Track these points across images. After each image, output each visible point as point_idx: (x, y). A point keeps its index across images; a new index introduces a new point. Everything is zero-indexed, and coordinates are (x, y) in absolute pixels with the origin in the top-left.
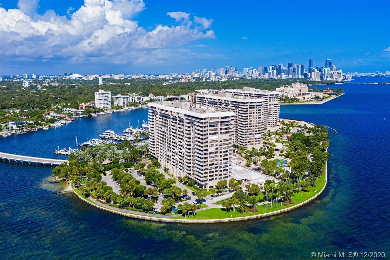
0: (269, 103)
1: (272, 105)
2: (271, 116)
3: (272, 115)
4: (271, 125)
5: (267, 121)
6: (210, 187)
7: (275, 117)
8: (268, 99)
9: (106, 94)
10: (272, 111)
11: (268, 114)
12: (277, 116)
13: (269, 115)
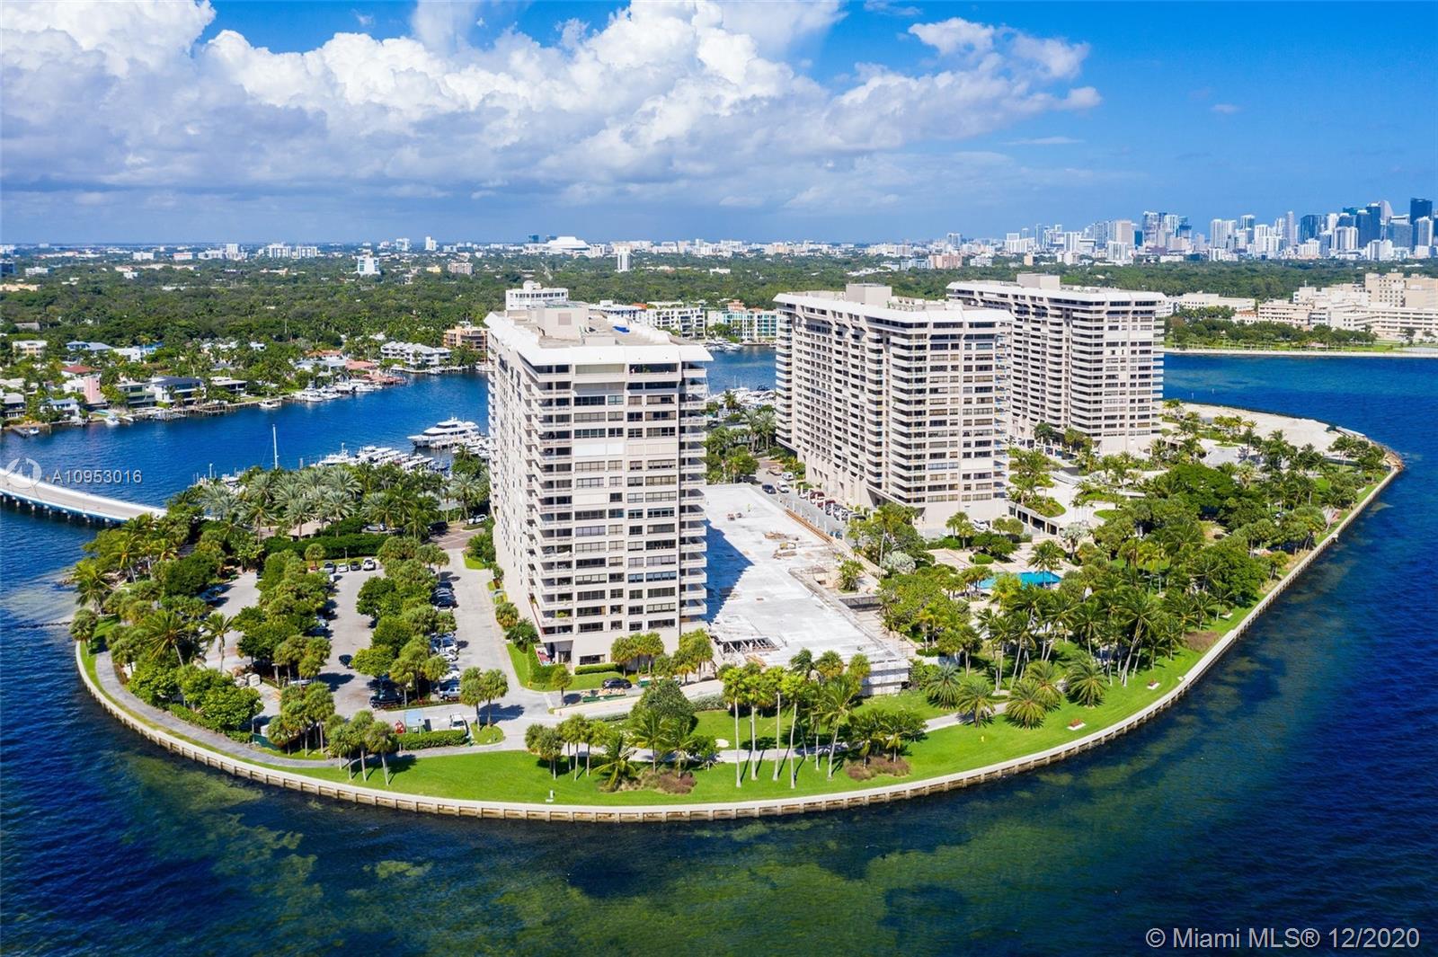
0: (1109, 336)
1: (1124, 344)
2: (1119, 389)
3: (1123, 385)
4: (1118, 429)
5: (1100, 410)
6: (584, 660)
7: (1137, 397)
8: (1102, 320)
9: (545, 295)
10: (1123, 369)
11: (1104, 381)
12: (1148, 392)
13: (1108, 385)
